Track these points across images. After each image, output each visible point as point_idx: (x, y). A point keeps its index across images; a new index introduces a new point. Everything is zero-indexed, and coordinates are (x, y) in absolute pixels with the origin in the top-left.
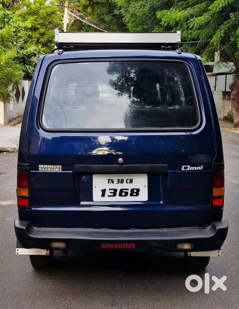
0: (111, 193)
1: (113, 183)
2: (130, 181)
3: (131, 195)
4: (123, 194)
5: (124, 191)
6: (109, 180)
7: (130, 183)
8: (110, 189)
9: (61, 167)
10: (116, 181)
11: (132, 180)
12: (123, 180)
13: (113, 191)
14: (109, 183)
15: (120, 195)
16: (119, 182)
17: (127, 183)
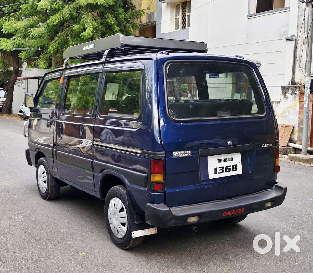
0: (220, 170)
1: (221, 162)
2: (231, 159)
3: (233, 170)
4: (228, 170)
5: (228, 168)
6: (218, 160)
7: (231, 161)
8: (219, 168)
9: (190, 152)
10: (222, 161)
11: (232, 158)
12: (227, 159)
13: (221, 169)
14: (218, 162)
15: (226, 171)
16: (224, 160)
17: (229, 161)
